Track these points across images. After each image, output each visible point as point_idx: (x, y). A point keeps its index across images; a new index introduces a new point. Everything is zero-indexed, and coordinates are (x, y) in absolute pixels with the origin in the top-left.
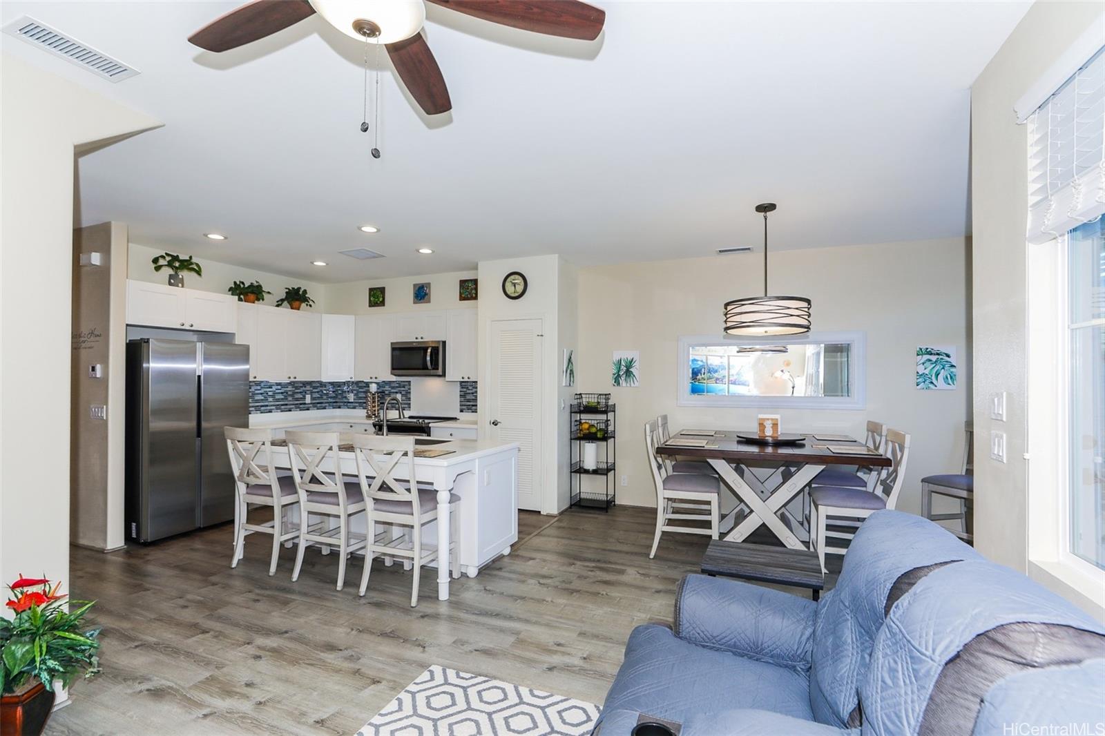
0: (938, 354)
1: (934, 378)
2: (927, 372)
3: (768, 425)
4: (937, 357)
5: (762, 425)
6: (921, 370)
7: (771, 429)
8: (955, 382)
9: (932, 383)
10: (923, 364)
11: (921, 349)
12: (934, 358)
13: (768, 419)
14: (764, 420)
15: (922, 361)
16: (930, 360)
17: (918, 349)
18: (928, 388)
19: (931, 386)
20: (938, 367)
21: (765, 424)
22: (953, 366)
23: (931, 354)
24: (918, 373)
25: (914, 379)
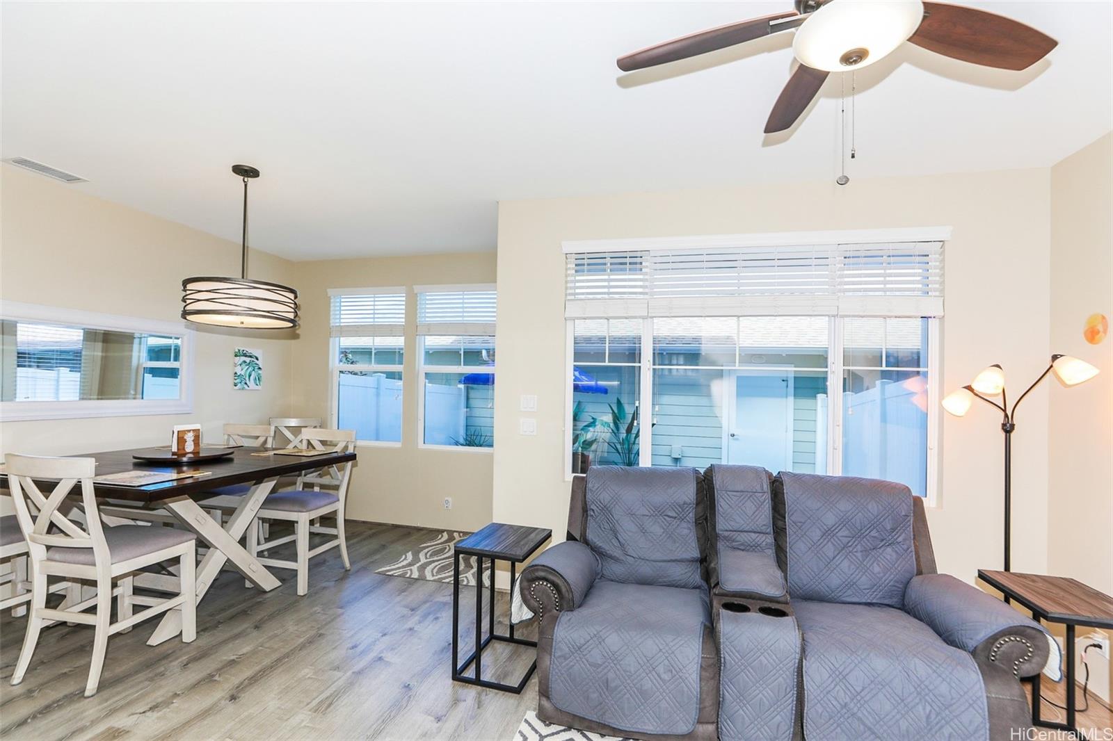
0: (251, 357)
1: (247, 378)
2: (243, 373)
3: (189, 437)
4: (250, 359)
5: (181, 440)
6: (239, 370)
7: (192, 443)
8: (261, 383)
9: (246, 383)
10: (241, 365)
11: (239, 350)
12: (248, 360)
13: (189, 431)
14: (185, 432)
15: (240, 363)
16: (245, 362)
17: (237, 351)
18: (243, 389)
19: (245, 386)
20: (251, 369)
21: (185, 438)
22: (260, 368)
23: (246, 356)
24: (236, 373)
25: (231, 380)
